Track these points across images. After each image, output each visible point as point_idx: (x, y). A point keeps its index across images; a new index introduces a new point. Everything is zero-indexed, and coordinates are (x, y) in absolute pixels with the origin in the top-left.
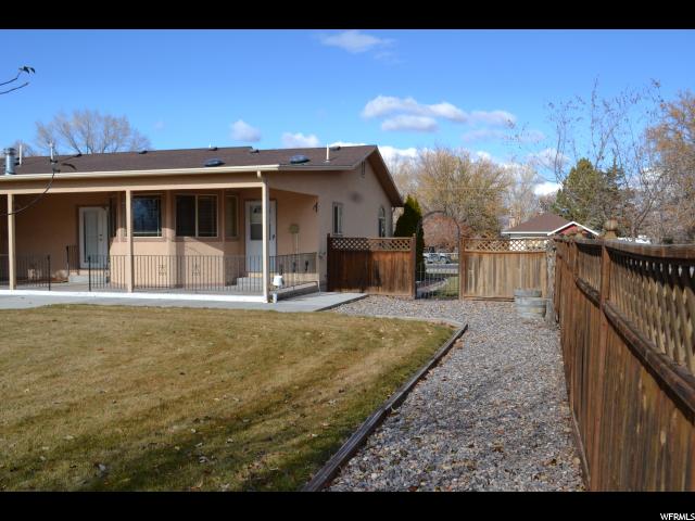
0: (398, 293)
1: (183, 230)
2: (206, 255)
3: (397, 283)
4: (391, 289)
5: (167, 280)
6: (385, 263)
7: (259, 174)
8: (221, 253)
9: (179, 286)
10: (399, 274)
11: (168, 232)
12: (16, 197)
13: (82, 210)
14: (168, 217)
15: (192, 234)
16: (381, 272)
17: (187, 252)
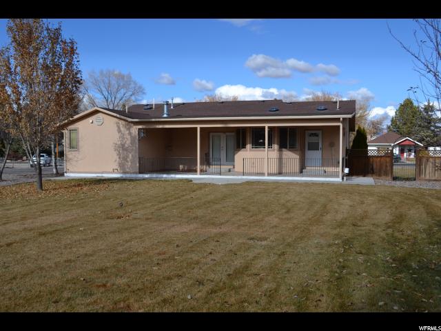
0: (383, 177)
1: (282, 146)
2: (291, 157)
3: (383, 172)
4: (380, 175)
5: (275, 169)
6: (376, 162)
7: (341, 119)
8: (298, 157)
9: (280, 173)
10: (384, 168)
11: (276, 147)
12: (201, 128)
13: (211, 134)
14: (276, 139)
15: (286, 148)
16: (375, 166)
17: (284, 157)
